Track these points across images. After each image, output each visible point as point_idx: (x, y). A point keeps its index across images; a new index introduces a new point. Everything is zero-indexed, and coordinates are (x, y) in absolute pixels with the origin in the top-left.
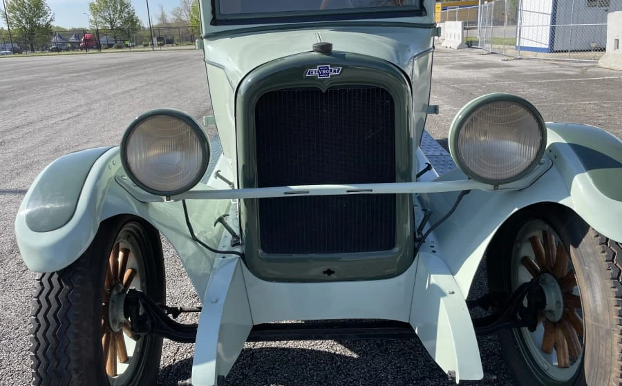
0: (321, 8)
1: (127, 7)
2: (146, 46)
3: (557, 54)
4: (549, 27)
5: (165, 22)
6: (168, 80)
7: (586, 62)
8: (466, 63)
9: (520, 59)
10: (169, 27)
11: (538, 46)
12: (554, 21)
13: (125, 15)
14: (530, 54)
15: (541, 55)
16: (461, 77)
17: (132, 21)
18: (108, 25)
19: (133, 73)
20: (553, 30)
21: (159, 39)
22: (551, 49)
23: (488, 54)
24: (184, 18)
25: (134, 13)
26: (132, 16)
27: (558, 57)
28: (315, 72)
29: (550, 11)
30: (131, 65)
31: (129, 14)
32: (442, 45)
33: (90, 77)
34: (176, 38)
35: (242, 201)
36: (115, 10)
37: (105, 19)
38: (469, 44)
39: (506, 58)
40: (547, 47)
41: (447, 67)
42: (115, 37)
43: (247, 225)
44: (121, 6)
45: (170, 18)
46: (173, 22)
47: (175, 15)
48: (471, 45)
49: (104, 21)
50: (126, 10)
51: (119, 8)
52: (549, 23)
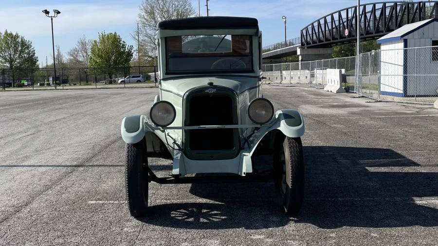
0: (212, 68)
1: (28, 48)
2: (42, 85)
3: (409, 98)
4: (402, 77)
5: (61, 63)
6: (88, 113)
7: (428, 104)
8: (335, 104)
9: (380, 101)
10: (64, 67)
11: (396, 91)
12: (405, 72)
13: (25, 55)
14: (389, 98)
15: (397, 99)
16: (325, 113)
17: (32, 60)
18: (8, 65)
19: (52, 107)
20: (405, 79)
21: (56, 79)
22: (405, 94)
23: (359, 97)
24: (81, 59)
25: (34, 53)
26: (32, 56)
27: (410, 100)
28: (207, 91)
29: (402, 63)
30: (46, 102)
31: (29, 54)
32: (325, 89)
33: (15, 109)
34: (70, 78)
35: (183, 130)
36: (16, 51)
37: (5, 59)
38: (348, 90)
39: (369, 101)
40: (402, 92)
41: (317, 107)
42: (13, 77)
43: (185, 139)
44: (22, 46)
45: (66, 58)
46: (69, 61)
47: (72, 55)
48: (349, 90)
49: (3, 61)
50: (27, 51)
51: (20, 49)
52: (402, 74)
